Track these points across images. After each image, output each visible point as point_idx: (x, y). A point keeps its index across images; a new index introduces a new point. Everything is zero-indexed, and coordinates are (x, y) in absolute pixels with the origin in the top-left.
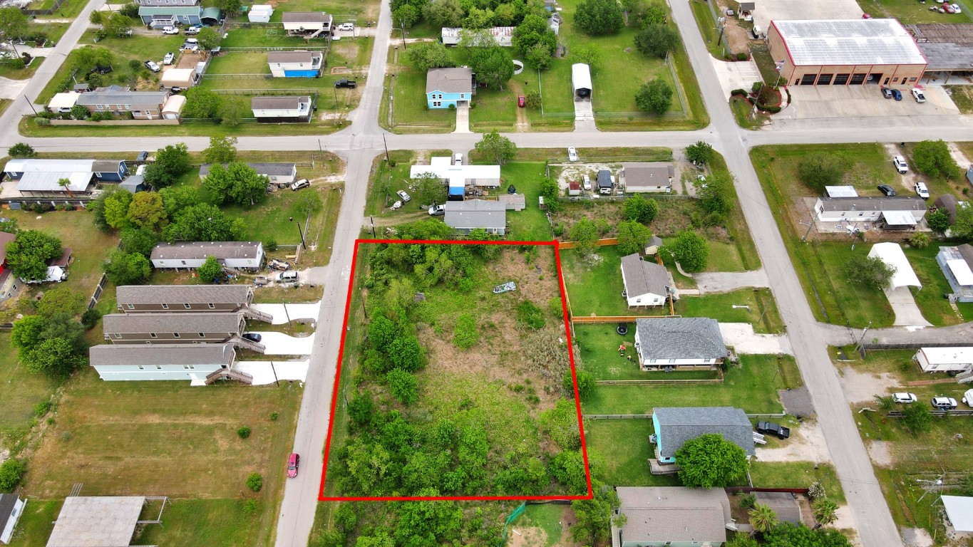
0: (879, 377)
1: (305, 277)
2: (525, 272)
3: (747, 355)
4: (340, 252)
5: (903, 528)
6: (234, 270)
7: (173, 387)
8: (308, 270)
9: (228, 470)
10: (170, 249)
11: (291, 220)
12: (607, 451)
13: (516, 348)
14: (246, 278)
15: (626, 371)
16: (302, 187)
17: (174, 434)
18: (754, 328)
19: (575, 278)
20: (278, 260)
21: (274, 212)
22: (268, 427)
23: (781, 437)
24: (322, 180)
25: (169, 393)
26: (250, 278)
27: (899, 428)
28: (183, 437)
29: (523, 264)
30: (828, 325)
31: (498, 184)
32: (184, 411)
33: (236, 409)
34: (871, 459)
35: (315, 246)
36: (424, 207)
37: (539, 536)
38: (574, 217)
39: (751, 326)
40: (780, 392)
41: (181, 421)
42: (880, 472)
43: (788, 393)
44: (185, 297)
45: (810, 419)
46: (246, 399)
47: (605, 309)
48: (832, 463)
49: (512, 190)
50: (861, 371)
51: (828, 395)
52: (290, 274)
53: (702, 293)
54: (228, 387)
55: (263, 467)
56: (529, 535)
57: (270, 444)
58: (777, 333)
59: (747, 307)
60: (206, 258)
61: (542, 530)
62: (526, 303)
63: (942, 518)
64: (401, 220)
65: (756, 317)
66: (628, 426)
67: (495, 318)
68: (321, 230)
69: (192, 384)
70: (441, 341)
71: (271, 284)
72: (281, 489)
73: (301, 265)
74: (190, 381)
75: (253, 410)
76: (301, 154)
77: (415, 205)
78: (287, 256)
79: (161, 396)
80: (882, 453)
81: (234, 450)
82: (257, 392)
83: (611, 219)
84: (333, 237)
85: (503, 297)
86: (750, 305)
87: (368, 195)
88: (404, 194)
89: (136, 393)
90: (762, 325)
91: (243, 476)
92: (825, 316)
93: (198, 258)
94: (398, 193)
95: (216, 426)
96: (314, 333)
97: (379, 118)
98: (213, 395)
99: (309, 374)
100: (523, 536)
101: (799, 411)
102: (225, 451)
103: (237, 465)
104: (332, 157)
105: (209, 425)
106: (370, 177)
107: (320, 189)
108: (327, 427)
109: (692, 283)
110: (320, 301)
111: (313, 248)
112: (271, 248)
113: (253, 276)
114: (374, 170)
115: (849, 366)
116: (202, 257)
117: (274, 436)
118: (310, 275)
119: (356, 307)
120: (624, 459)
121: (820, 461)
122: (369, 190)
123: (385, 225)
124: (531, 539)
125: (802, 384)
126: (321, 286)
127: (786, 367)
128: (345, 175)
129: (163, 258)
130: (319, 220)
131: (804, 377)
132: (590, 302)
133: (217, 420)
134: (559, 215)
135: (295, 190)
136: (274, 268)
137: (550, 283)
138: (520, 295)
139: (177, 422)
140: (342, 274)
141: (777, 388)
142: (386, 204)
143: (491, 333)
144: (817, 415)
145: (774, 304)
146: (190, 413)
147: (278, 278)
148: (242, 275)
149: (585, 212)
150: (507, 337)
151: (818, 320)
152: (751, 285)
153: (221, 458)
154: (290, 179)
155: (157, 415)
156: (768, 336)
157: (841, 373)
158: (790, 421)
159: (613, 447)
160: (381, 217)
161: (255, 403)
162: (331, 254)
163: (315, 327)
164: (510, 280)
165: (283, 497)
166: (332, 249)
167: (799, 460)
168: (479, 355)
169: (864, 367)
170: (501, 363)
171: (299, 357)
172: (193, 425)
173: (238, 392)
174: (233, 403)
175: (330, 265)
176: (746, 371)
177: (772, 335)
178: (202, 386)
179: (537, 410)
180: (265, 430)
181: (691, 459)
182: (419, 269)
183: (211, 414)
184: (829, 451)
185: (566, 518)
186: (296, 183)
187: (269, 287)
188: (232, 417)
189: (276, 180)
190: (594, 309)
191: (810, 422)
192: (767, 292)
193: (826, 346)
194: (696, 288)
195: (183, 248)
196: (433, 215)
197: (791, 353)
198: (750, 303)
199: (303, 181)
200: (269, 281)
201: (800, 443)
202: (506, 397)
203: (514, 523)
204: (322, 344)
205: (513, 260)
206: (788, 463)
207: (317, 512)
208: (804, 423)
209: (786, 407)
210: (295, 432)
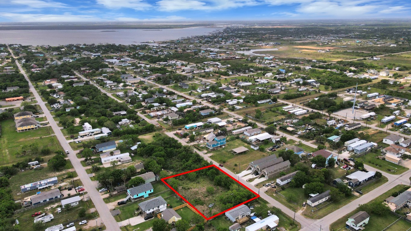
1: (265, 188)
39: (132, 225)
111: (274, 195)
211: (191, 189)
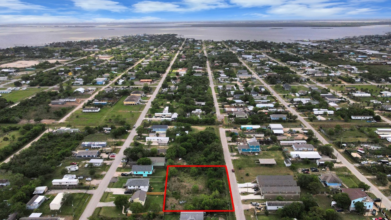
125: (110, 183)
211: (184, 182)
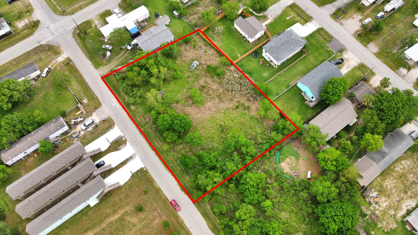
0: (354, 18)
1: (96, 118)
2: (197, 52)
3: (307, 37)
4: (102, 95)
5: (396, 71)
6: (56, 139)
7: (83, 214)
8: (94, 114)
9: (148, 229)
10: (11, 151)
11: (60, 94)
12: (289, 110)
13: (221, 90)
14: (66, 138)
15: (270, 72)
16: (48, 72)
17: (106, 233)
18: (300, 23)
19: (219, 43)
20: (74, 119)
21: (45, 95)
22: (148, 198)
23: (340, 63)
24: (55, 63)
25: (84, 218)
26: (68, 137)
27: (372, 34)
28: (112, 231)
29: (192, 49)
30: (324, 7)
31: (148, 16)
32: (100, 220)
33: (125, 201)
34: (372, 52)
35: (86, 99)
36: (123, 47)
37: (292, 160)
38: (195, 14)
39: (299, 23)
40: (328, 45)
41: (103, 225)
42: (377, 55)
43: (330, 44)
44: (50, 170)
45: (344, 49)
46: (125, 193)
47: (242, 50)
48: (362, 62)
49: (157, 16)
50: (347, 19)
51: (343, 36)
52: (88, 121)
53: (272, 20)
54: (111, 194)
55: (162, 216)
56: (288, 162)
57: (155, 204)
58: (310, 21)
59: (292, 16)
60: (37, 143)
61: (291, 157)
62: (209, 67)
63: (404, 60)
64: (117, 61)
65: (298, 18)
66: (288, 94)
67: (202, 82)
68: (81, 89)
69: (92, 206)
70: (188, 108)
71: (82, 133)
72: (178, 218)
73: (89, 114)
74: (89, 205)
75: (133, 196)
76: (28, 55)
77: (117, 49)
78: (77, 114)
79: (82, 222)
80: (373, 47)
81: (142, 219)
82: (127, 187)
83: (211, 6)
84: (91, 89)
85: (197, 70)
86: (293, 14)
87: (88, 57)
88: (107, 46)
89: (66, 230)
90: (302, 21)
91: (157, 226)
92: (320, 3)
93: (32, 146)
94: (103, 47)
95: (123, 215)
96: (127, 142)
97: (53, 10)
98: (107, 203)
99: (143, 162)
100: (286, 164)
101: (339, 48)
102: (138, 222)
103: (150, 224)
104: (48, 46)
105: (119, 217)
106: (79, 47)
107: (58, 69)
108: (173, 179)
109: (265, 18)
110: (115, 125)
111: (85, 101)
112: (64, 115)
113: (69, 135)
114: (78, 41)
115: (342, 20)
116: (35, 144)
117: (153, 199)
118: (98, 116)
119: (135, 117)
120: (297, 109)
121: (358, 64)
122: (86, 54)
123: (112, 67)
124: (290, 163)
125: (332, 37)
126: (109, 118)
127: (322, 34)
128: (65, 53)
129: (12, 158)
130: (74, 86)
131: (332, 34)
132: (233, 50)
133: (121, 212)
134: (188, 16)
135: (46, 77)
136: (76, 124)
137: (211, 51)
138: (203, 65)
139: (102, 228)
140: (113, 105)
141: (325, 44)
142: (102, 56)
143: (205, 90)
144: (345, 47)
145: (300, 9)
146: (105, 219)
147: (84, 128)
148: (62, 138)
149: (198, 8)
150: (214, 87)
151: (320, 7)
152: (287, 5)
153: (139, 226)
154: (38, 72)
155: (89, 232)
156: (308, 24)
157: (341, 24)
158: (339, 55)
159: (290, 107)
160: (105, 65)
161: (131, 192)
162: (98, 99)
163: (125, 139)
164: (193, 60)
165: (183, 221)
166: (96, 96)
167: (351, 68)
168: (210, 103)
169: (346, 17)
170: (221, 100)
171: (131, 157)
172: (111, 223)
173: (117, 193)
174: (120, 200)
175: (103, 104)
176: (310, 44)
177: (308, 23)
178: (97, 204)
179: (251, 111)
180: (147, 200)
181: (331, 93)
182: (153, 80)
183: (115, 212)
184: (358, 58)
185: (295, 146)
186: (43, 73)
187: (83, 135)
188: (126, 206)
189: (30, 77)
190: (237, 52)
191: (345, 51)
192: (294, 5)
193: (330, 16)
194: (268, 19)
195: (18, 146)
196: (131, 49)
197: (320, 27)
198: (292, 13)
199: (47, 69)
200: (79, 132)
201: (347, 61)
202: (235, 114)
203: (279, 162)
204: (135, 144)
205: (186, 50)
206: (349, 72)
207: (203, 216)
208: (343, 52)
209: (333, 50)
210: (162, 191)
